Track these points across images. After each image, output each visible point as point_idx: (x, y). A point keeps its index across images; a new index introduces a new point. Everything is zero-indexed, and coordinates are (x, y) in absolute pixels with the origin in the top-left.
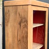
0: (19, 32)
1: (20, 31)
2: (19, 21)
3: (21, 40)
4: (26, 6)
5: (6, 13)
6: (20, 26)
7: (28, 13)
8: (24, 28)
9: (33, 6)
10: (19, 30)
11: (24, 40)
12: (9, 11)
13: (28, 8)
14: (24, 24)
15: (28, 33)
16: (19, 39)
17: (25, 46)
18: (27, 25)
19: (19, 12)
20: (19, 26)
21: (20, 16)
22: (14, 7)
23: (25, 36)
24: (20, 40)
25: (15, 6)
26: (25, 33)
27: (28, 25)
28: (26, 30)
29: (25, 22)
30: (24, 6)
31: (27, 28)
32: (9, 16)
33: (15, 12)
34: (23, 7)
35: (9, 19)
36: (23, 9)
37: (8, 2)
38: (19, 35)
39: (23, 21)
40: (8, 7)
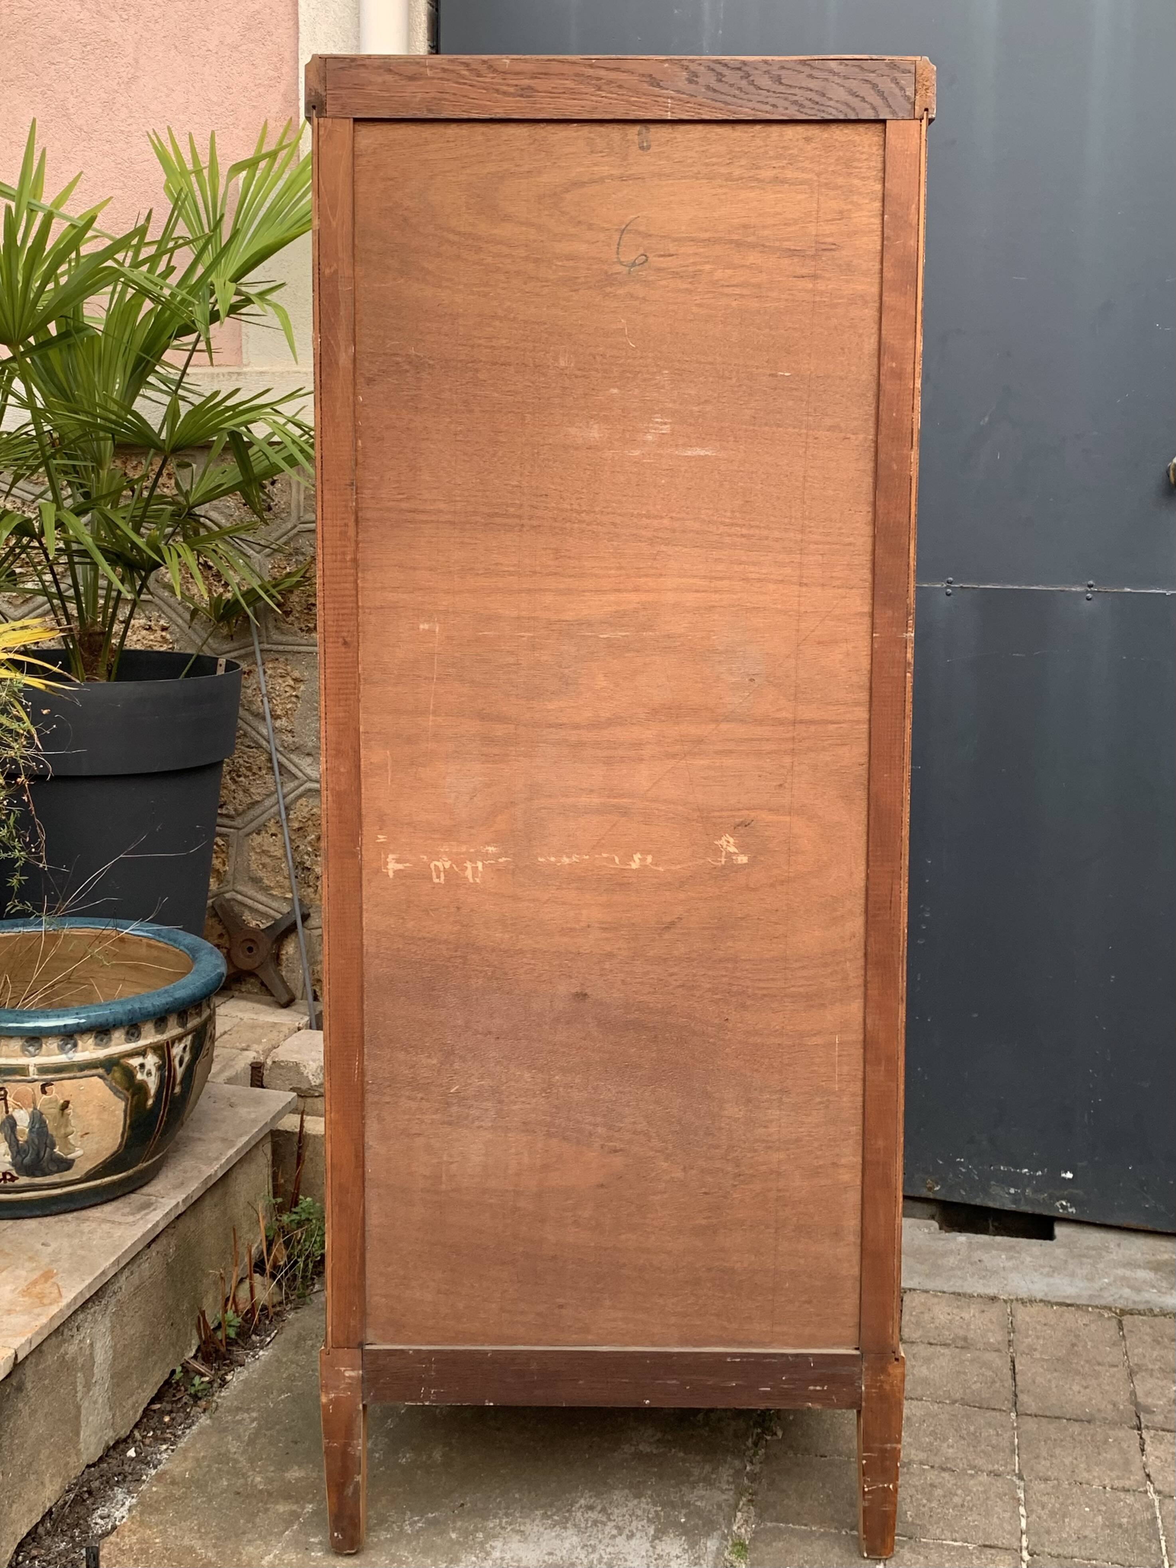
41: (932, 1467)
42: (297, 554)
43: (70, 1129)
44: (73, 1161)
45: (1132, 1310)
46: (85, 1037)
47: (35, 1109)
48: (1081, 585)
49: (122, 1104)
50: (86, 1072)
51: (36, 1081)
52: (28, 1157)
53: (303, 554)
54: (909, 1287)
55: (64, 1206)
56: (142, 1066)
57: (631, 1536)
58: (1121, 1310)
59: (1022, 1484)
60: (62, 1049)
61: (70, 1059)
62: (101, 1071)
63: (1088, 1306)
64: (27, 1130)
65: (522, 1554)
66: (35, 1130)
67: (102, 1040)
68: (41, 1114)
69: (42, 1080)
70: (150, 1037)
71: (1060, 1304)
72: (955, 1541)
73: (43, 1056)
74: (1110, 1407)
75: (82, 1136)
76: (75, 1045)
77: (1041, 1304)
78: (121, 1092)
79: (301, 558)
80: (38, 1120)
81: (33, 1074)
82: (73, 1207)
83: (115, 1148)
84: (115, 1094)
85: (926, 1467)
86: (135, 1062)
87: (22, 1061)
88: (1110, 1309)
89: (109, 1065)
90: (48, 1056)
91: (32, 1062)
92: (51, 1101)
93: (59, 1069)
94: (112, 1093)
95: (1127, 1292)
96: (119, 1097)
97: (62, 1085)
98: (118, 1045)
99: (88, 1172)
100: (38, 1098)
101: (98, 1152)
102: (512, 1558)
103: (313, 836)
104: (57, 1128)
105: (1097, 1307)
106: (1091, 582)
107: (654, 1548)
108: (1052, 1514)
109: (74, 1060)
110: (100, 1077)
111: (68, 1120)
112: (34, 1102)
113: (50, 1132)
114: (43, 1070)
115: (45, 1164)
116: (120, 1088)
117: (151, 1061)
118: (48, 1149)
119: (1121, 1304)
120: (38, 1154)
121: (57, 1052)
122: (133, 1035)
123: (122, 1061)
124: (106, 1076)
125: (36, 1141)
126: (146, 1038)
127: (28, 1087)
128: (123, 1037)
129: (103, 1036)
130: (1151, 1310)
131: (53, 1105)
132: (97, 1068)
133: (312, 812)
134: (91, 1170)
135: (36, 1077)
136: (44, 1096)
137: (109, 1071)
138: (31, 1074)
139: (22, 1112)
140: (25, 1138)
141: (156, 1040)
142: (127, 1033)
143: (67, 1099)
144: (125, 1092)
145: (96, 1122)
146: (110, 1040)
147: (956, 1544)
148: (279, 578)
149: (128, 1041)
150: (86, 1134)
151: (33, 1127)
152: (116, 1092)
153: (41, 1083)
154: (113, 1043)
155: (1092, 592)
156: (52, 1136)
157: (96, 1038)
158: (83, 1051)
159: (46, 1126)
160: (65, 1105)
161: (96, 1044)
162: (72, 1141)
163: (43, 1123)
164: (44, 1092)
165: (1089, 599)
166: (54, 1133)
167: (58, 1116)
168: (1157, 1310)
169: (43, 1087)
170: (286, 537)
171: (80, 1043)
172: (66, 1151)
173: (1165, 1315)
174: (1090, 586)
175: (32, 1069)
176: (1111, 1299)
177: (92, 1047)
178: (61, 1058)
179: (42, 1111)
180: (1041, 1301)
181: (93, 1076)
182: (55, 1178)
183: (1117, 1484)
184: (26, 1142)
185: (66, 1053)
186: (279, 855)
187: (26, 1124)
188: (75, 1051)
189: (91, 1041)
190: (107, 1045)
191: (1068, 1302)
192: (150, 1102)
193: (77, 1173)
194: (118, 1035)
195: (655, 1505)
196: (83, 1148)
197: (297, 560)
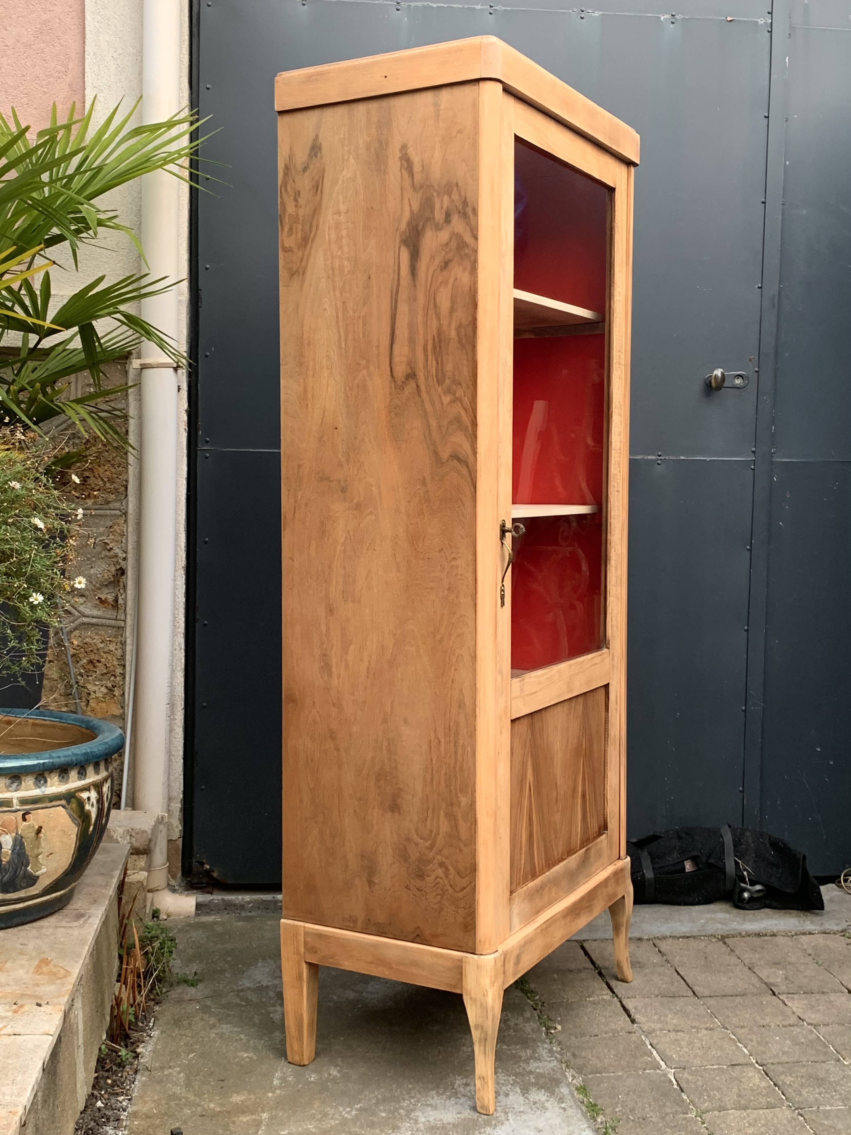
0: (403, 308)
1: (413, 299)
2: (406, 216)
3: (421, 375)
4: (457, 91)
5: (287, 168)
6: (415, 256)
7: (475, 145)
8: (446, 265)
9: (511, 103)
10: (403, 296)
11: (449, 367)
12: (315, 149)
13: (475, 107)
14: (444, 236)
15: (475, 306)
16: (401, 370)
17: (457, 408)
18: (468, 238)
19: (404, 147)
20: (405, 255)
21: (411, 174)
22: (361, 107)
23: (453, 334)
24: (411, 376)
25: (373, 106)
26: (452, 310)
27: (476, 238)
28: (465, 278)
29: (455, 219)
30: (445, 94)
31: (475, 261)
32: (317, 187)
33: (368, 147)
34: (436, 105)
35: (316, 211)
36: (437, 116)
37: (309, 78)
38: (402, 332)
39: (439, 216)
40: (312, 118)
41: (669, 1031)
42: (74, 438)
43: (40, 850)
44: (38, 877)
45: (728, 935)
46: (53, 775)
47: (17, 834)
48: (653, 455)
49: (76, 829)
50: (54, 803)
51: (19, 810)
52: (7, 876)
53: (79, 438)
54: (583, 939)
55: (23, 919)
56: (89, 798)
57: (507, 1095)
58: (721, 936)
59: (729, 1031)
60: (37, 785)
61: (43, 792)
62: (63, 802)
63: (701, 936)
64: (10, 852)
65: (442, 1117)
66: (16, 851)
67: (63, 778)
68: (22, 837)
69: (23, 810)
70: (92, 778)
71: (683, 937)
72: (713, 1065)
73: (23, 790)
74: (751, 986)
75: (48, 856)
76: (46, 782)
77: (671, 939)
78: (76, 819)
79: (77, 441)
80: (19, 843)
81: (16, 806)
82: (28, 919)
83: (66, 867)
84: (72, 821)
85: (665, 1032)
86: (84, 795)
87: (7, 795)
88: (715, 936)
89: (70, 797)
90: (27, 790)
91: (15, 795)
92: (29, 827)
93: (35, 801)
94: (70, 820)
95: (719, 926)
96: (75, 824)
97: (38, 814)
98: (74, 783)
99: (46, 887)
100: (19, 825)
101: (56, 870)
102: (435, 1120)
103: (85, 661)
104: (32, 849)
105: (706, 936)
106: (660, 453)
107: (527, 1098)
108: (759, 1043)
109: (46, 793)
110: (64, 807)
111: (40, 843)
112: (17, 828)
113: (27, 853)
114: (23, 801)
115: (18, 881)
116: (76, 817)
117: (93, 795)
118: (23, 868)
119: (720, 933)
120: (15, 872)
121: (33, 787)
122: (82, 774)
123: (77, 794)
124: (67, 806)
125: (16, 861)
126: (89, 778)
127: (12, 816)
128: (76, 776)
129: (64, 774)
130: (740, 934)
131: (31, 830)
132: (60, 799)
133: (85, 641)
134: (48, 885)
135: (18, 808)
136: (24, 823)
137: (69, 802)
138: (15, 805)
139: (7, 837)
140: (8, 858)
141: (95, 779)
142: (79, 773)
143: (40, 825)
144: (78, 819)
145: (58, 844)
146: (68, 777)
147: (714, 1067)
148: (59, 456)
149: (80, 779)
150: (51, 854)
151: (15, 849)
152: (73, 819)
153: (23, 812)
154: (70, 780)
155: (661, 460)
156: (28, 856)
157: (59, 776)
158: (51, 786)
159: (24, 848)
160: (39, 830)
161: (60, 781)
162: (40, 861)
163: (22, 845)
164: (24, 819)
165: (659, 464)
166: (29, 854)
167: (34, 838)
168: (743, 933)
169: (24, 815)
170: (65, 424)
171: (49, 780)
172: (36, 868)
173: (749, 936)
174: (659, 456)
175: (15, 801)
176: (712, 931)
177: (57, 783)
178: (36, 792)
179: (23, 835)
180: (670, 937)
181: (58, 806)
182: (21, 894)
183: (784, 1023)
184: (8, 862)
185: (39, 787)
186: (56, 678)
187: (9, 847)
188: (46, 786)
189: (56, 778)
190: (67, 782)
191: (688, 935)
192: (91, 828)
193: (37, 889)
194: (73, 774)
195: (510, 1076)
196: (47, 867)
197: (74, 443)
